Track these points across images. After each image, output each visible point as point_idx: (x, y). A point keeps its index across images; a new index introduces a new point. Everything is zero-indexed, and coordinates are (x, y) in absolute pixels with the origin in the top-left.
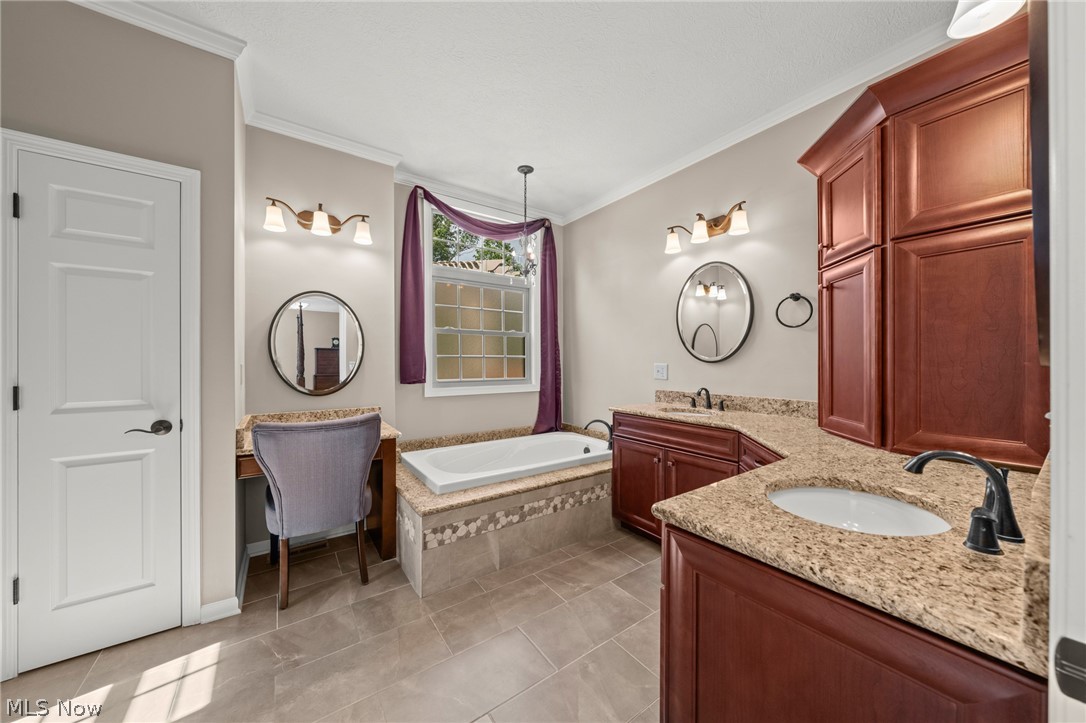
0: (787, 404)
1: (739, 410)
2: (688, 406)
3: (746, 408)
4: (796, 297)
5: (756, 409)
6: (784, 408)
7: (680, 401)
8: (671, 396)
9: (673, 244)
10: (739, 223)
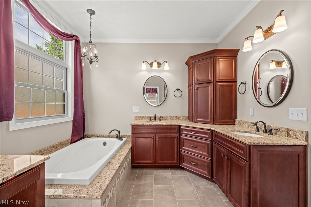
0: (176, 117)
1: (164, 120)
2: (149, 120)
3: (166, 119)
4: (178, 90)
5: (168, 119)
6: (175, 118)
7: (144, 119)
8: (141, 118)
9: (144, 66)
10: (166, 66)
